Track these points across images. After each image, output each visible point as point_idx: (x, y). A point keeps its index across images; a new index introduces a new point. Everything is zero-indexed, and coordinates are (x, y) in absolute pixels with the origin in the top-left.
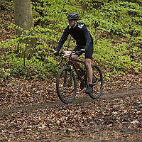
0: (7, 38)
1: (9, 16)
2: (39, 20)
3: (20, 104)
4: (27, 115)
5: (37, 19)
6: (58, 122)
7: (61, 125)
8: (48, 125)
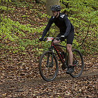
0: (40, 25)
1: (42, 8)
2: (65, 11)
3: (50, 76)
4: (56, 85)
5: (64, 10)
6: (80, 90)
7: (82, 92)
8: (72, 93)
